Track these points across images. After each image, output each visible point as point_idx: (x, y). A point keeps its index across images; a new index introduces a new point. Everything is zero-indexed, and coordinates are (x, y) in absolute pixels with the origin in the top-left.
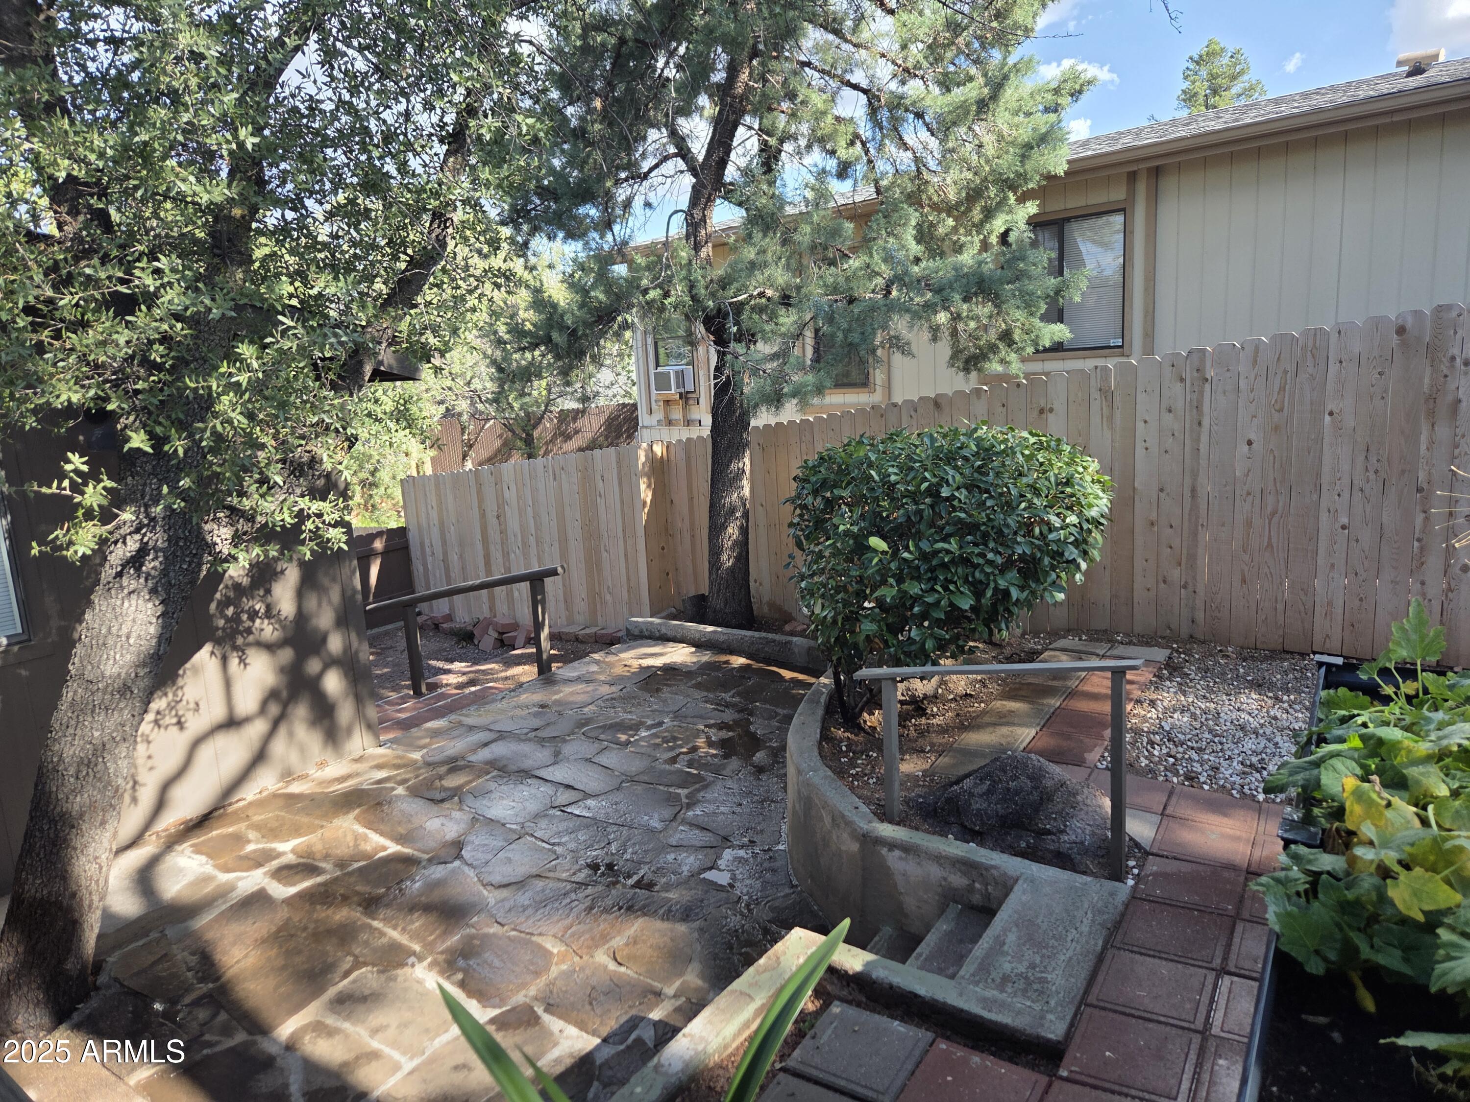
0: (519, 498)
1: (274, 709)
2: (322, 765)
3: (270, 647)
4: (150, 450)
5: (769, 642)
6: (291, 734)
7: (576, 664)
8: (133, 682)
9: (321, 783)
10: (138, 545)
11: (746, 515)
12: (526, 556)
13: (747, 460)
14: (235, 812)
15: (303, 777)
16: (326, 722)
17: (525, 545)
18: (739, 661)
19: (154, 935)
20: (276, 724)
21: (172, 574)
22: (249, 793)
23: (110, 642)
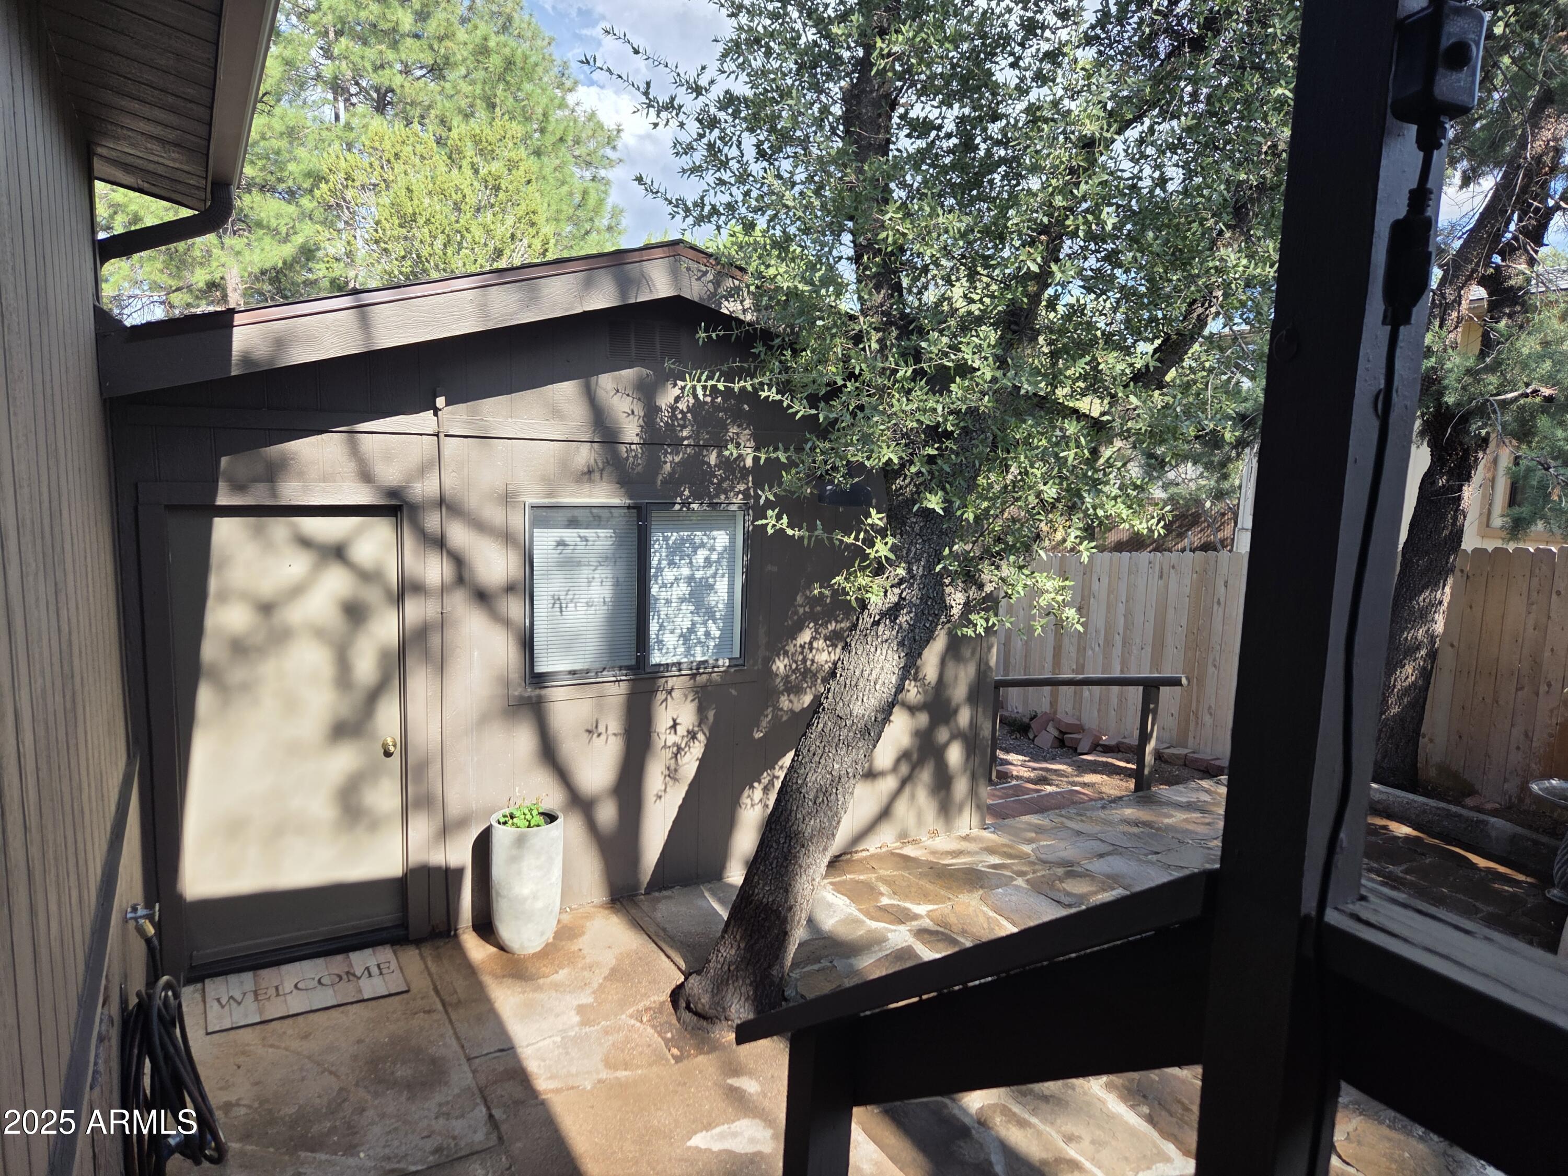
0: (1110, 592)
1: (904, 769)
2: (935, 834)
3: (912, 709)
4: (941, 512)
5: (1449, 815)
6: (913, 797)
7: (1180, 788)
8: (873, 725)
9: (934, 853)
10: (896, 599)
11: (1433, 655)
12: (1107, 656)
13: (1448, 590)
14: (860, 861)
15: (915, 842)
16: (943, 793)
17: (1109, 643)
18: (1402, 830)
19: (825, 963)
20: (904, 783)
21: (917, 631)
22: (872, 846)
23: (861, 685)
